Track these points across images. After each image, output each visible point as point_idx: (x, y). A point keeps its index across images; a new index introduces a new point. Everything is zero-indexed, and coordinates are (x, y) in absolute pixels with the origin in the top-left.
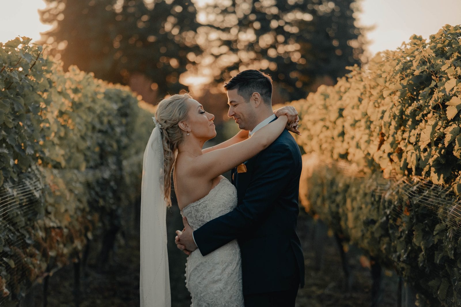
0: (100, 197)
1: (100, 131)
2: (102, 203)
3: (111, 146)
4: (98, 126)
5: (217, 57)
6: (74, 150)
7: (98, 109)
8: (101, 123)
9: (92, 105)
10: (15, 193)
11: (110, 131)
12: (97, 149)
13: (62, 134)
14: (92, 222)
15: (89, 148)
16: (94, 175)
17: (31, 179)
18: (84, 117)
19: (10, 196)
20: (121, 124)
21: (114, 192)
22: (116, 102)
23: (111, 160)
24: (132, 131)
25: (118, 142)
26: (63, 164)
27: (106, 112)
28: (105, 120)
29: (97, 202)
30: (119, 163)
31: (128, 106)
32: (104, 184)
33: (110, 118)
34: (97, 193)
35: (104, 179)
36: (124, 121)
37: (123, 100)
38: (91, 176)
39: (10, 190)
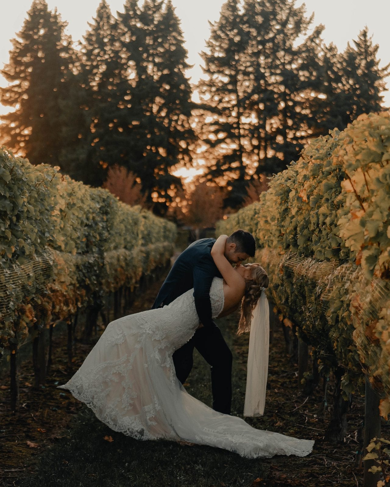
0: (86, 277)
1: (87, 225)
2: (88, 282)
3: (95, 237)
4: (85, 221)
5: (213, 144)
6: (69, 238)
7: (86, 208)
8: (88, 219)
9: (81, 204)
10: (40, 260)
11: (94, 225)
12: (84, 240)
13: (62, 226)
14: (81, 296)
15: (79, 238)
16: (82, 259)
17: (46, 253)
18: (76, 214)
19: (37, 261)
20: (102, 220)
21: (97, 276)
22: (98, 202)
23: (95, 249)
24: (112, 227)
25: (100, 234)
26: (63, 247)
27: (91, 210)
28: (91, 216)
29: (84, 281)
30: (101, 253)
31: (109, 205)
32: (89, 267)
33: (94, 215)
34: (84, 274)
35: (89, 263)
36: (105, 218)
37: (104, 201)
38: (80, 260)
39: (37, 258)
